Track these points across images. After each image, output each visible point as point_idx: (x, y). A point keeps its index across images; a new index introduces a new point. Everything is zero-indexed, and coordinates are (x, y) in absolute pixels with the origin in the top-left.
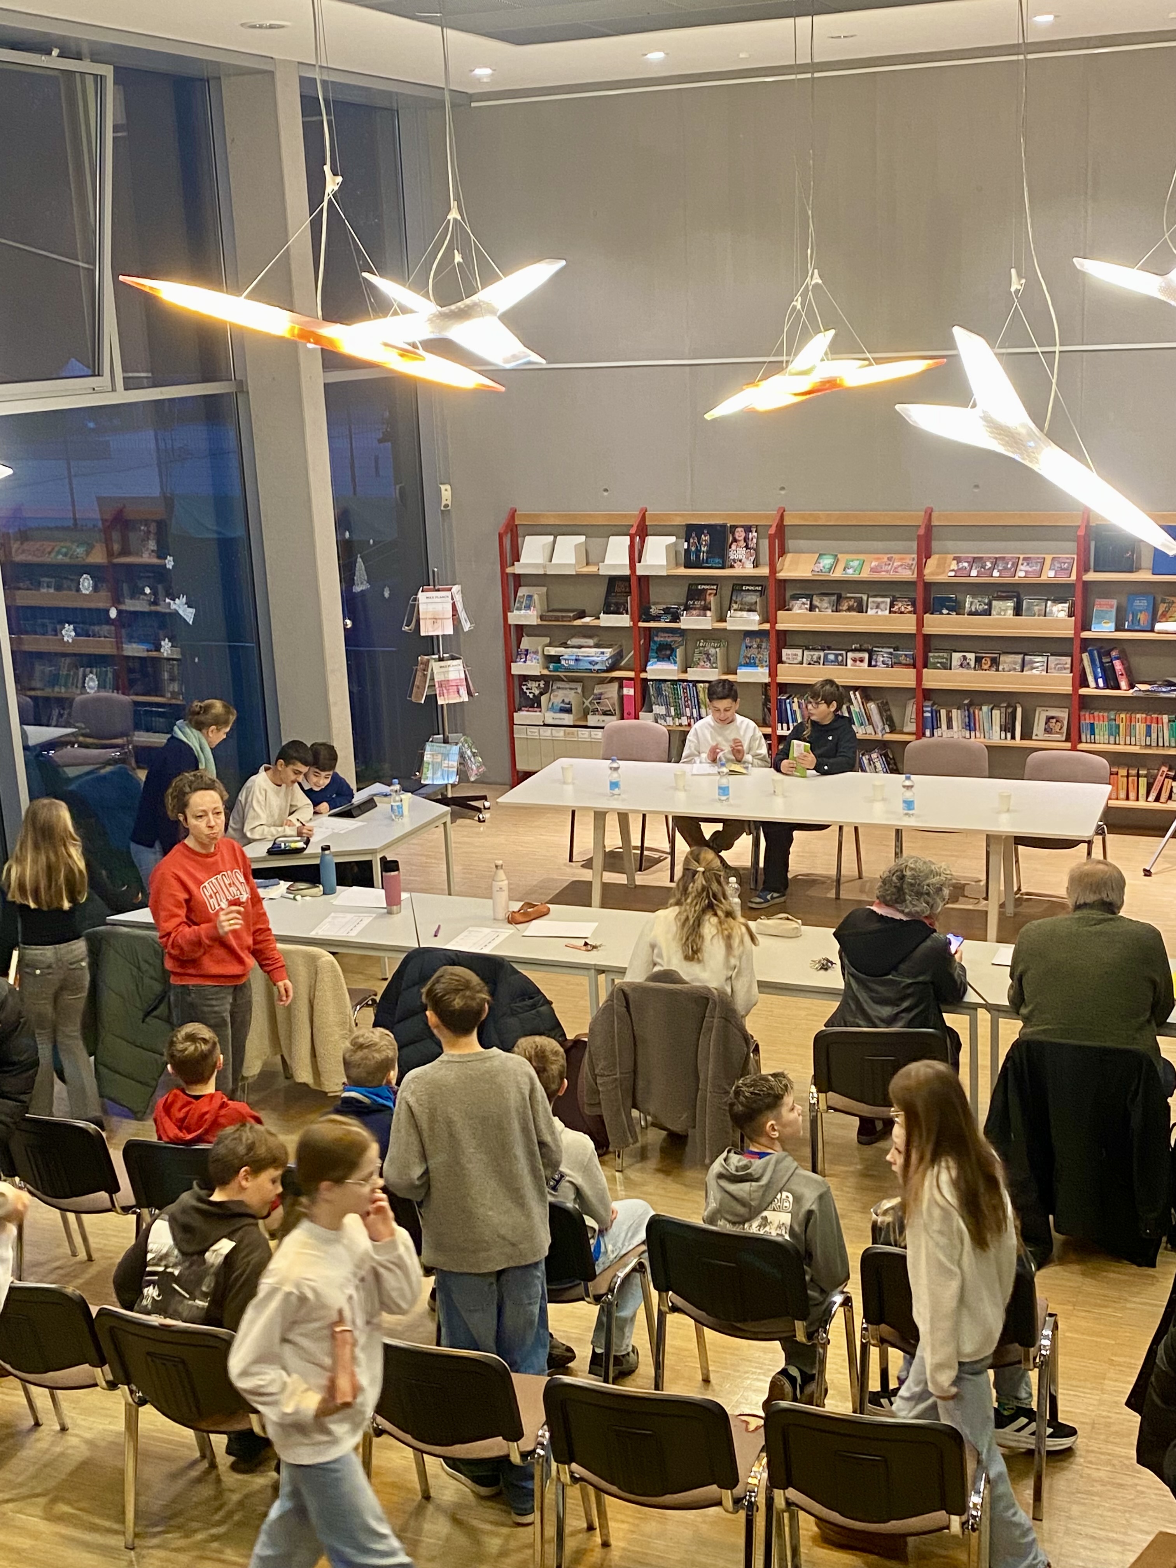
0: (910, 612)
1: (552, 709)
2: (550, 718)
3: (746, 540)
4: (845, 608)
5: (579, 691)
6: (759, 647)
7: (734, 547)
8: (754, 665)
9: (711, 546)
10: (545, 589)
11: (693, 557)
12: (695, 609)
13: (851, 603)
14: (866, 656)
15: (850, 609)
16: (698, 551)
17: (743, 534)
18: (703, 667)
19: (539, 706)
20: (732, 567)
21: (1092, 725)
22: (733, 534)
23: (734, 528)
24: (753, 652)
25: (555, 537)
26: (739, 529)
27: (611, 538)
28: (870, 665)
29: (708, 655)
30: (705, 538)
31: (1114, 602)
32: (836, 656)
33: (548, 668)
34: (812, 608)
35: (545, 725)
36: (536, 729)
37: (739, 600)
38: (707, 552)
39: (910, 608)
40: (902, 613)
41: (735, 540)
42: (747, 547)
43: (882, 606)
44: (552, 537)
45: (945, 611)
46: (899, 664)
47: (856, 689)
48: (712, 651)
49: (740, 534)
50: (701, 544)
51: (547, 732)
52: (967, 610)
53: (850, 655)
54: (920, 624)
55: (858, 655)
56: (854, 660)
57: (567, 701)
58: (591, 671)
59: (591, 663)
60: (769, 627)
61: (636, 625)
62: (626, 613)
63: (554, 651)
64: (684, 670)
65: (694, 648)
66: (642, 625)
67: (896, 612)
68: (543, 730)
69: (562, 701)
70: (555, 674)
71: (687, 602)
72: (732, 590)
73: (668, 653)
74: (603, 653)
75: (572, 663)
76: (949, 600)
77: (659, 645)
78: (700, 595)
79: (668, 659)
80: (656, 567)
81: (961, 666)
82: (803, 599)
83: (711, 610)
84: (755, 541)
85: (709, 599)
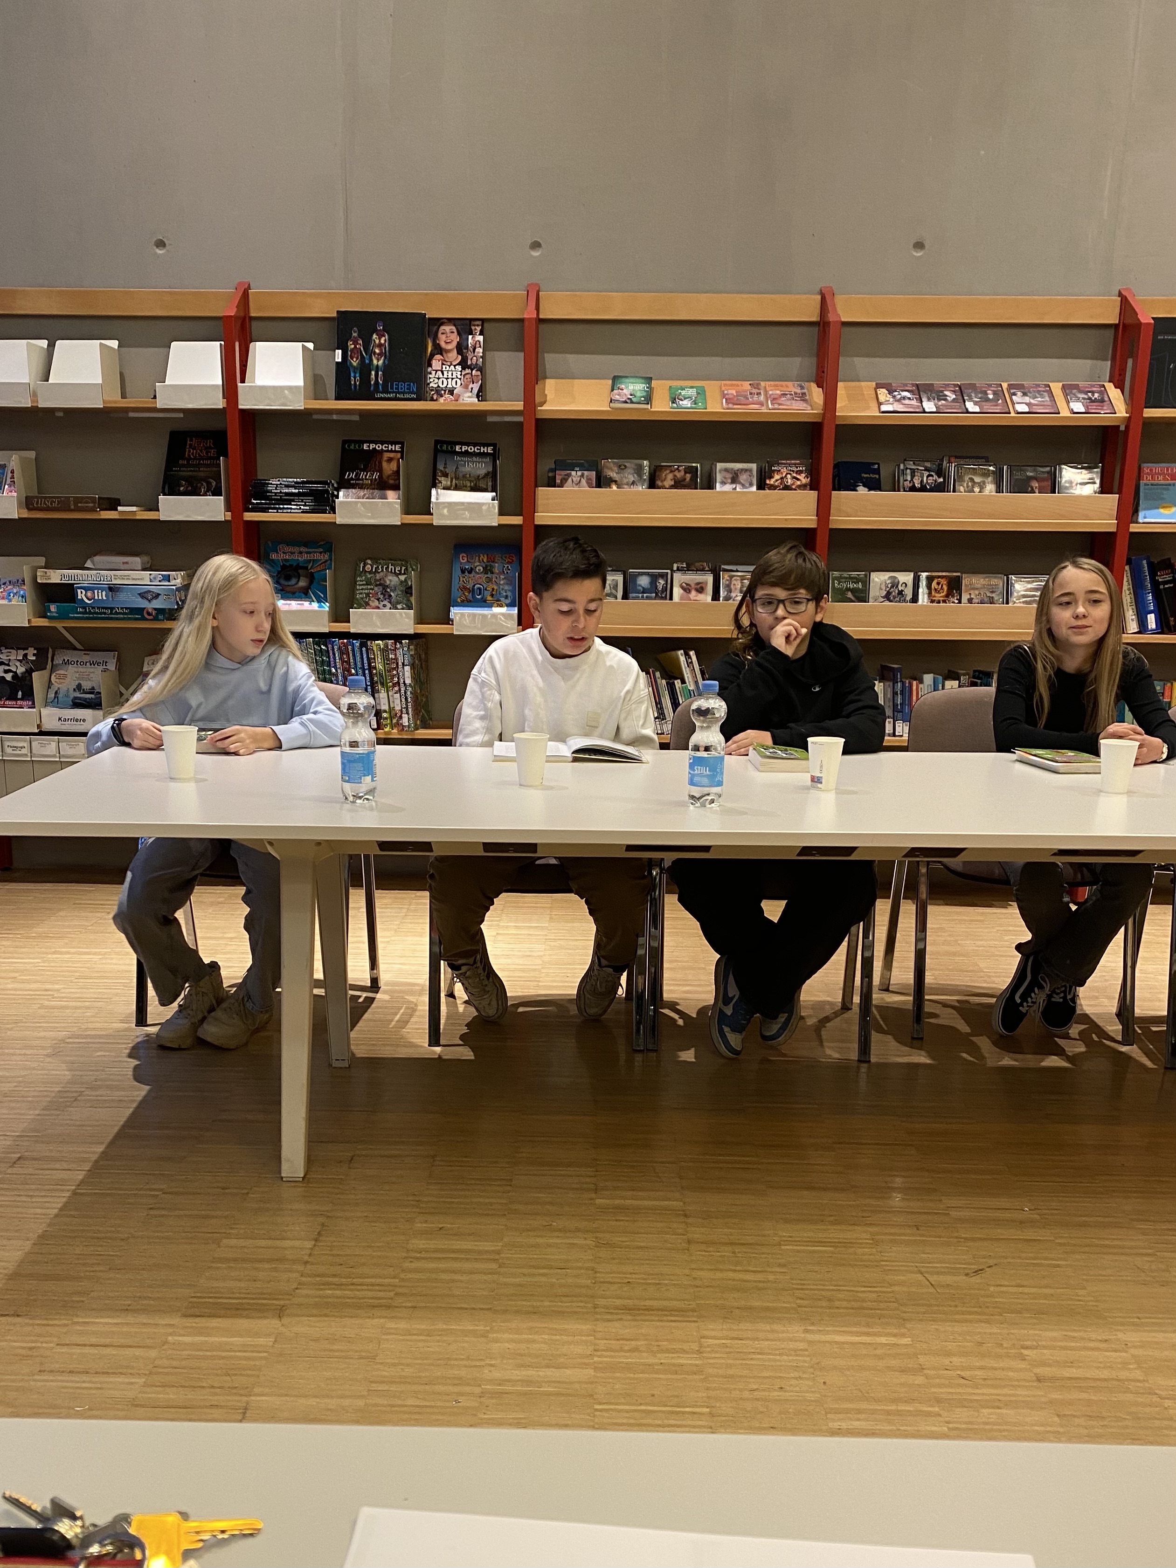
0: (803, 487)
1: (56, 702)
2: (51, 717)
3: (461, 348)
4: (669, 482)
6: (487, 570)
7: (436, 364)
8: (484, 603)
9: (392, 355)
10: (32, 454)
11: (355, 379)
12: (361, 487)
14: (710, 578)
16: (365, 369)
17: (455, 338)
19: (29, 695)
20: (434, 399)
22: (435, 337)
23: (438, 322)
24: (478, 579)
25: (52, 345)
26: (447, 328)
27: (174, 344)
28: (716, 596)
29: (385, 587)
30: (380, 340)
32: (654, 578)
33: (43, 614)
35: (42, 733)
36: (23, 742)
37: (450, 469)
38: (386, 369)
39: (803, 479)
40: (787, 488)
41: (438, 349)
42: (464, 364)
43: (743, 478)
44: (44, 343)
47: (686, 644)
48: (392, 580)
49: (448, 336)
50: (371, 353)
51: (44, 747)
53: (678, 578)
54: (823, 509)
55: (692, 578)
56: (686, 589)
57: (86, 685)
58: (138, 612)
59: (143, 595)
60: (517, 520)
61: (237, 516)
62: (217, 492)
63: (56, 577)
64: (340, 615)
65: (356, 573)
66: (249, 516)
67: (773, 487)
68: (37, 741)
69: (79, 687)
70: (59, 625)
71: (342, 474)
72: (436, 452)
73: (302, 583)
74: (168, 578)
75: (102, 595)
76: (867, 467)
77: (284, 567)
78: (371, 460)
79: (304, 594)
80: (277, 390)
81: (887, 597)
82: (583, 468)
83: (396, 488)
84: (480, 350)
85: (389, 468)
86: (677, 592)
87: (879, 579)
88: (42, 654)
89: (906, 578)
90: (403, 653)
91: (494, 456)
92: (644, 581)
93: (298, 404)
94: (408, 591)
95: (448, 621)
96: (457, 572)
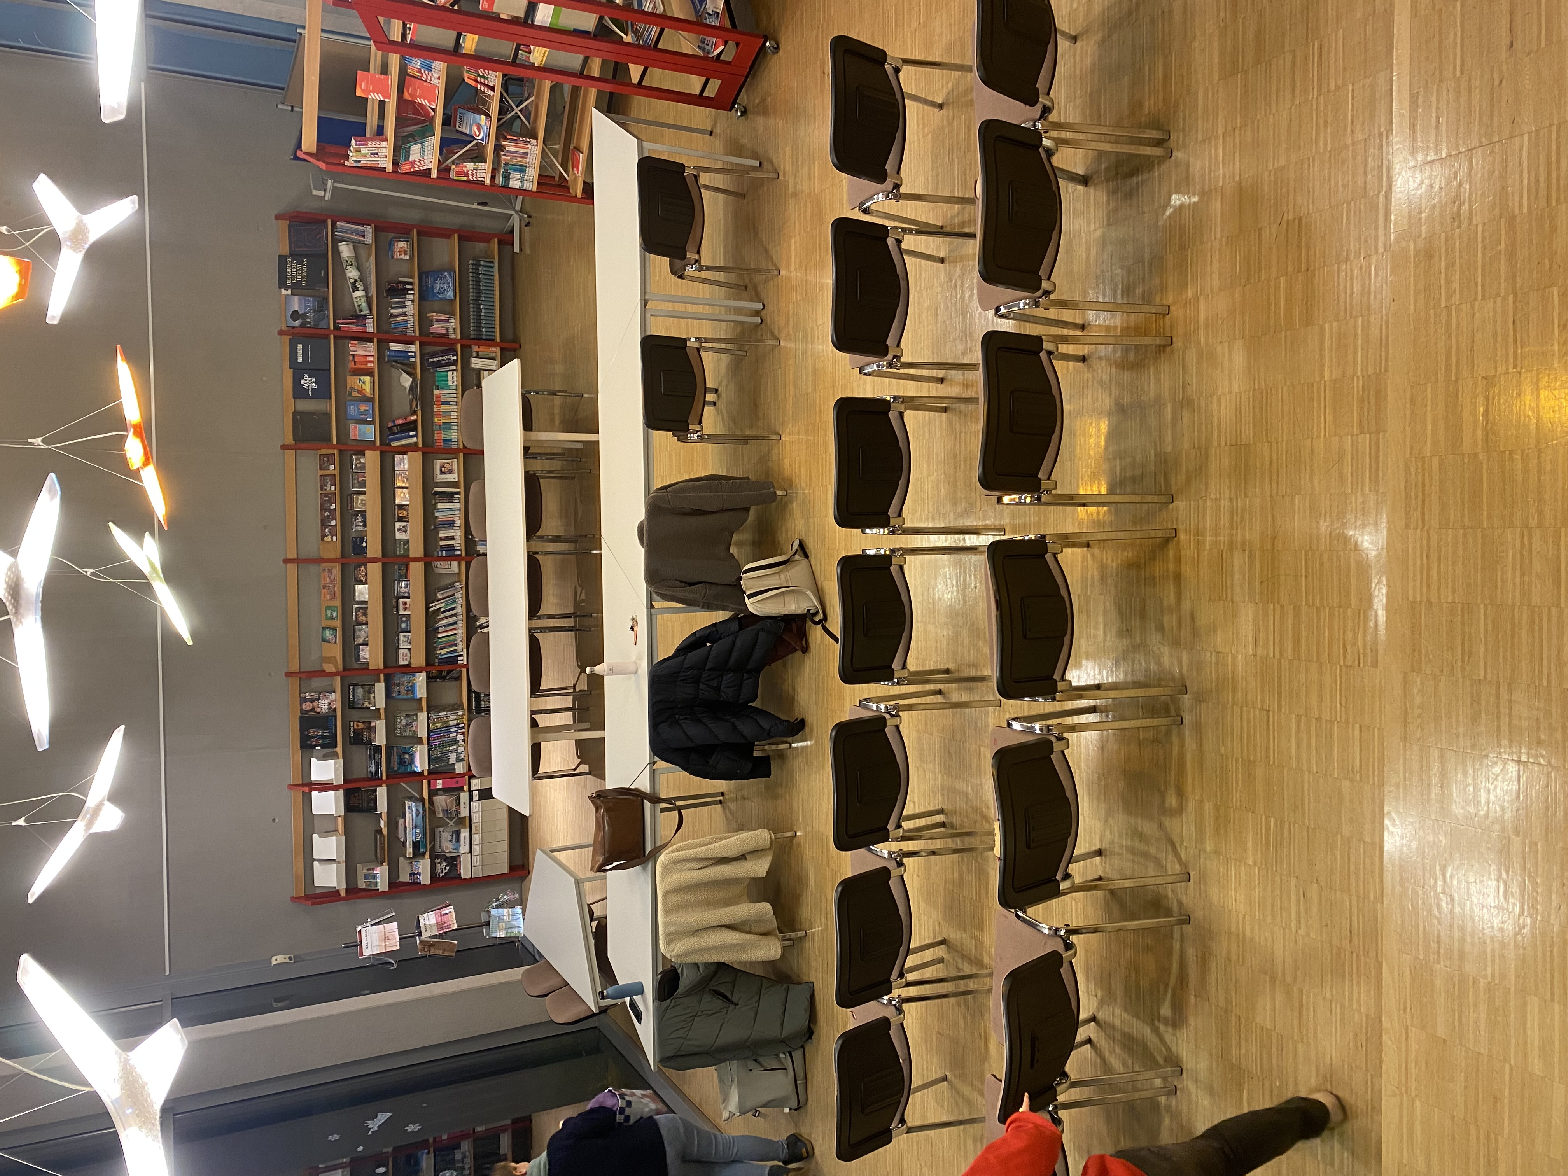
0: (366, 568)
1: (458, 848)
2: (464, 849)
3: (312, 701)
4: (364, 618)
5: (441, 829)
6: (398, 685)
7: (319, 710)
8: (413, 686)
9: (318, 727)
10: (359, 865)
11: (327, 741)
12: (370, 736)
13: (361, 614)
14: (401, 600)
15: (365, 615)
16: (323, 737)
17: (308, 704)
18: (416, 727)
19: (456, 859)
20: (335, 710)
21: (444, 441)
22: (308, 711)
23: (302, 710)
24: (403, 689)
25: (315, 860)
26: (304, 707)
27: (313, 812)
28: (408, 597)
29: (407, 725)
30: (312, 732)
31: (352, 426)
32: (403, 622)
33: (424, 854)
34: (366, 644)
35: (471, 852)
36: (474, 859)
37: (361, 702)
38: (324, 729)
39: (363, 568)
40: (366, 574)
41: (313, 710)
42: (318, 699)
43: (362, 590)
44: (316, 863)
45: (364, 544)
46: (406, 574)
47: (427, 608)
48: (404, 722)
50: (317, 735)
51: (476, 849)
52: (362, 529)
53: (401, 612)
54: (374, 560)
55: (401, 607)
56: (405, 609)
57: (450, 838)
58: (424, 817)
59: (417, 815)
60: (382, 676)
61: (384, 782)
62: (375, 791)
63: (410, 850)
64: (420, 741)
65: (401, 737)
66: (384, 778)
67: (366, 580)
68: (475, 853)
69: (451, 841)
70: (428, 848)
71: (364, 744)
72: (354, 708)
73: (407, 756)
74: (409, 807)
75: (418, 831)
76: (355, 542)
77: (400, 764)
78: (358, 734)
79: (412, 756)
80: (336, 770)
81: (405, 532)
82: (359, 651)
83: (370, 723)
84: (313, 694)
85: (361, 726)
86: (407, 612)
87: (398, 535)
88: (438, 857)
89: (398, 525)
90: (435, 716)
91: (355, 685)
92: (404, 626)
93: (341, 761)
94: (408, 716)
95: (420, 699)
96: (400, 697)
